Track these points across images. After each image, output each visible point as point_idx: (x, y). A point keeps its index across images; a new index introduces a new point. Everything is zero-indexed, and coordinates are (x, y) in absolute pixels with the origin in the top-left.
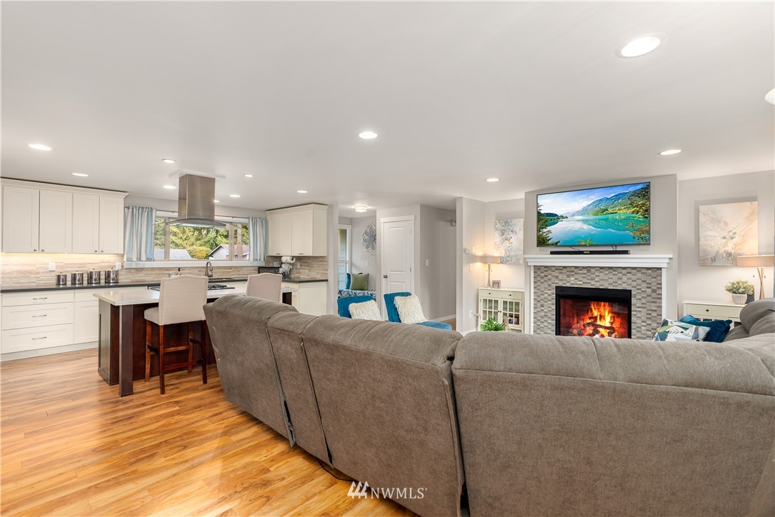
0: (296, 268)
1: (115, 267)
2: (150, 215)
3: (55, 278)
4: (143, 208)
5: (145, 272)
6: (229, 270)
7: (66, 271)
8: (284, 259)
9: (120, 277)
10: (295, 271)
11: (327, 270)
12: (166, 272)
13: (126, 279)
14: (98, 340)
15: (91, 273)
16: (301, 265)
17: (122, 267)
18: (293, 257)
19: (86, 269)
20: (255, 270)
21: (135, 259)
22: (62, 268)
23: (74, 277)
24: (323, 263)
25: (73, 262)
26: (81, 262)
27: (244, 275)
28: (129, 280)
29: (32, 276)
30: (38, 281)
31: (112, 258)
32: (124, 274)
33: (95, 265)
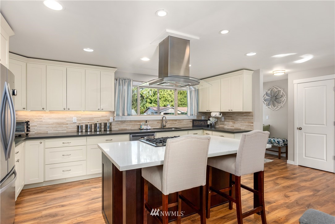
0: (221, 121)
1: (110, 120)
2: (129, 85)
3: (76, 127)
4: (125, 79)
5: (127, 124)
6: (175, 122)
7: (82, 123)
8: (213, 114)
9: (112, 127)
10: (219, 123)
11: (252, 123)
12: (138, 123)
13: (116, 128)
14: (101, 172)
15: (96, 124)
16: (225, 119)
17: (114, 120)
18: (221, 113)
19: (93, 121)
20: (190, 122)
21: (121, 115)
22: (80, 121)
23: (87, 126)
24: (248, 117)
25: (86, 117)
26: (91, 116)
27: (184, 125)
28: (117, 129)
29: (64, 126)
30: (67, 129)
31: (107, 114)
32: (115, 125)
33: (98, 119)
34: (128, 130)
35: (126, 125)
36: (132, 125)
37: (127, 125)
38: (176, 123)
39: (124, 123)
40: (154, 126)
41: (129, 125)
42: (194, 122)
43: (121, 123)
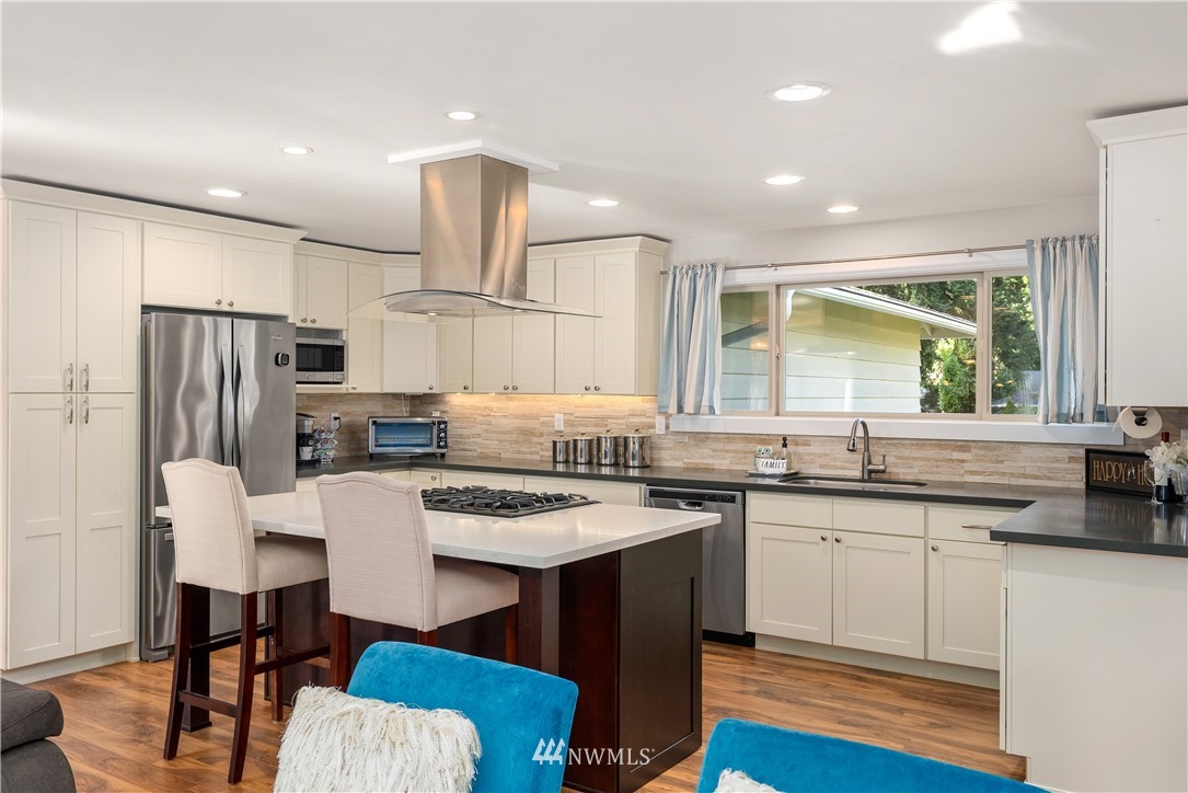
1: (653, 426)
5: (714, 445)
6: (956, 455)
7: (577, 434)
9: (663, 454)
13: (674, 459)
17: (667, 427)
22: (572, 425)
25: (586, 414)
26: (598, 412)
27: (1025, 476)
28: (680, 464)
29: (535, 439)
30: (542, 450)
31: (648, 405)
32: (671, 449)
33: (621, 421)
34: (720, 472)
35: (710, 452)
36: (734, 451)
37: (715, 451)
38: (963, 461)
39: (702, 441)
40: (835, 467)
41: (722, 451)
42: (1096, 465)
43: (691, 442)
